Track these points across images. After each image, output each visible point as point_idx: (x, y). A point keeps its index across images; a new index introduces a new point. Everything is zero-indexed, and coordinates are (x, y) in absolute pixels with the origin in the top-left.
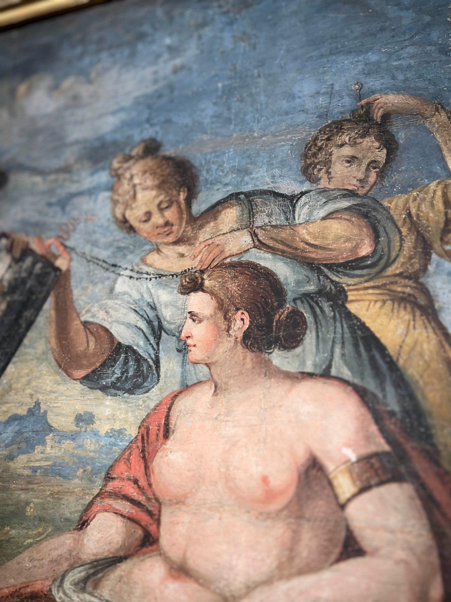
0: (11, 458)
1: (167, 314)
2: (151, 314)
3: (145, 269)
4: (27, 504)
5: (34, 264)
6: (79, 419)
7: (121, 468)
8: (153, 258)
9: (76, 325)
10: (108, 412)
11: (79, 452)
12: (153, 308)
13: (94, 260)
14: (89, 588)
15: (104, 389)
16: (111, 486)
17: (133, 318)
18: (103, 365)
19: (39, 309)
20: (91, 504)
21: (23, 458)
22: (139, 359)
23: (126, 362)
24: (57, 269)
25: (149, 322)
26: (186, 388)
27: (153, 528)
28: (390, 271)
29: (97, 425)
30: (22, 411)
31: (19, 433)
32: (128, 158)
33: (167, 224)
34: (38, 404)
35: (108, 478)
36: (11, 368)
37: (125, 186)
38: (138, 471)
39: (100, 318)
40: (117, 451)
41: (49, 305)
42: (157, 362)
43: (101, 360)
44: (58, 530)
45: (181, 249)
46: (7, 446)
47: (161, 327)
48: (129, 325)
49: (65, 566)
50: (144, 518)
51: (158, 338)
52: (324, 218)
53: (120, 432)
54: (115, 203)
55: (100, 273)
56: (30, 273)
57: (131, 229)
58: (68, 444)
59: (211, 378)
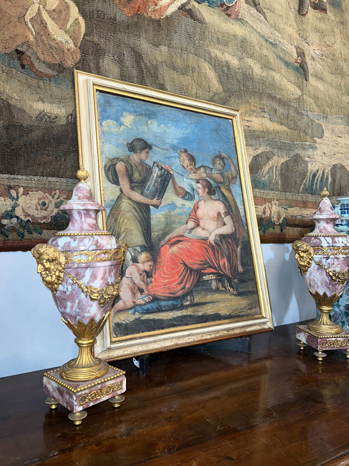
0: (170, 212)
1: (194, 187)
2: (192, 187)
3: (189, 177)
4: (176, 220)
5: (165, 171)
6: (182, 205)
7: (192, 213)
8: (190, 175)
9: (177, 187)
10: (187, 204)
11: (183, 211)
12: (192, 185)
13: (178, 173)
14: (190, 233)
15: (186, 200)
16: (190, 217)
17: (188, 187)
18: (185, 195)
19: (169, 182)
20: (188, 220)
21: (172, 212)
22: (191, 195)
23: (189, 195)
24: (171, 174)
25: (191, 188)
26: (200, 201)
27: (198, 223)
28: (226, 184)
29: (186, 206)
30: (170, 203)
31: (171, 207)
32: (181, 152)
33: (191, 169)
34: (173, 202)
35: (190, 215)
36: (165, 194)
37: (182, 158)
38: (194, 214)
39: (182, 186)
40: (190, 211)
41: (170, 181)
42: (194, 195)
43: (184, 194)
44: (183, 224)
45: (195, 174)
46: (169, 210)
47: (194, 189)
48: (188, 188)
49: (185, 230)
50: (197, 222)
51: (194, 191)
52: (217, 174)
53: (190, 207)
54: (181, 161)
55: (180, 176)
56: (165, 173)
57: (185, 168)
58: (181, 209)
59: (203, 199)
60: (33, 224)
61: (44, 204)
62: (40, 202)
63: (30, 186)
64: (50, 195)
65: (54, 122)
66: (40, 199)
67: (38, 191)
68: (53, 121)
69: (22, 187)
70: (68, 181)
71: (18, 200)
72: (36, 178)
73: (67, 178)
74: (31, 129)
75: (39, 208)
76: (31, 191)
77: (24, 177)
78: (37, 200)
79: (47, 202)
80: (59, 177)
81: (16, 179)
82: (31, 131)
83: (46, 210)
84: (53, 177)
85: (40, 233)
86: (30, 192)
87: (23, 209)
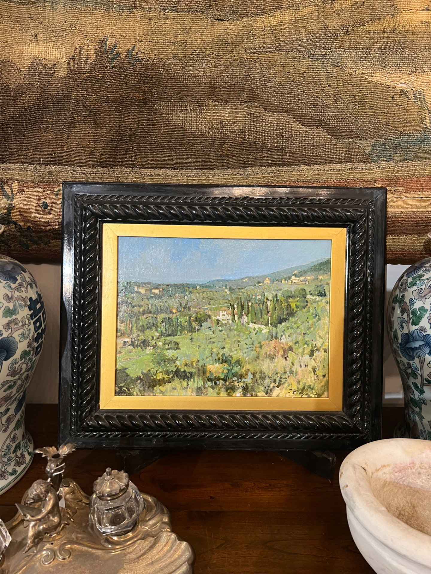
60: (36, 232)
61: (45, 206)
62: (40, 203)
63: (24, 179)
64: (53, 192)
65: (52, 74)
66: (39, 199)
67: (35, 186)
68: (51, 72)
69: (17, 180)
70: (74, 171)
71: (13, 200)
72: (32, 168)
73: (73, 165)
74: (20, 92)
75: (40, 210)
76: (28, 187)
77: (17, 166)
78: (36, 201)
79: (48, 202)
80: (61, 165)
81: (9, 169)
82: (20, 94)
83: (49, 212)
84: (54, 165)
85: (46, 244)
86: (25, 189)
87: (20, 212)
